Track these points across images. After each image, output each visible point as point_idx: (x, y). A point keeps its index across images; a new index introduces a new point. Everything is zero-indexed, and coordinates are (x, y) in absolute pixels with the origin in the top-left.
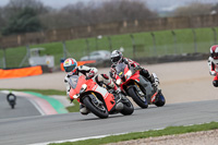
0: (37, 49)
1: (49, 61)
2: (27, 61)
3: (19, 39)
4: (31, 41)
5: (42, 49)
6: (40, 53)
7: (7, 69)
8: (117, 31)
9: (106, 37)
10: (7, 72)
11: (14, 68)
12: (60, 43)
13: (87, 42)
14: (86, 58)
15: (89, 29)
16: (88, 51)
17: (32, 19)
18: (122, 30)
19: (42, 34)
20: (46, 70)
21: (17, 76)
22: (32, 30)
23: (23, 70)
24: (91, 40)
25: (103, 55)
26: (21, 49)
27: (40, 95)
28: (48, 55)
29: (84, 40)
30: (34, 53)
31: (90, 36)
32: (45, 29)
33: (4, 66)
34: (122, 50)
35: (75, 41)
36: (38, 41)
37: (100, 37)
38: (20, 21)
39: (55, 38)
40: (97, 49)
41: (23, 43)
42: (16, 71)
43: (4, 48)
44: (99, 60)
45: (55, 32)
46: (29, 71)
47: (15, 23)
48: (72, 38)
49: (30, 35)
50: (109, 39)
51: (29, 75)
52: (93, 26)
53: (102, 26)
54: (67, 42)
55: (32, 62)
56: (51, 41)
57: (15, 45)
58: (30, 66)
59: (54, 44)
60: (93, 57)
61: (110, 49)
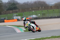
0: (16, 14)
1: (19, 18)
2: (13, 18)
3: (11, 11)
4: (14, 12)
5: (17, 14)
6: (17, 15)
7: (8, 20)
8: (38, 10)
9: (35, 11)
10: (8, 21)
12: (22, 13)
13: (30, 13)
14: (29, 17)
15: (30, 9)
16: (30, 15)
17: (14, 6)
18: (39, 9)
19: (17, 10)
20: (18, 20)
21: (10, 22)
22: (15, 9)
23: (12, 20)
24: (31, 12)
27: (16, 27)
28: (19, 16)
29: (29, 12)
30: (15, 16)
31: (31, 11)
32: (18, 9)
33: (7, 19)
34: (39, 15)
36: (16, 12)
37: (33, 11)
39: (21, 11)
40: (33, 14)
41: (12, 13)
42: (10, 20)
43: (7, 14)
44: (33, 17)
45: (21, 10)
46: (14, 20)
47: (10, 7)
48: (25, 11)
49: (14, 11)
50: (36, 12)
51: (14, 22)
52: (32, 8)
53: (34, 8)
54: (24, 13)
55: (14, 18)
56: (20, 12)
57: (10, 13)
58: (14, 19)
59: (21, 13)
60: (31, 17)
61: (36, 14)
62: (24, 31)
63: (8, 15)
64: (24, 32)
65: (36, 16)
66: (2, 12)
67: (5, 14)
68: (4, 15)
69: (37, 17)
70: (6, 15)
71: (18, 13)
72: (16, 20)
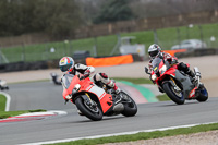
0: (127, 38)
1: (140, 49)
2: (118, 50)
3: (110, 27)
4: (122, 30)
5: (133, 38)
6: (131, 42)
7: (98, 57)
8: (209, 20)
9: (197, 26)
10: (97, 60)
11: (104, 57)
12: (151, 32)
13: (178, 31)
14: (177, 47)
15: (180, 18)
16: (179, 39)
17: (123, 8)
18: (213, 19)
19: (133, 23)
20: (136, 58)
21: (108, 64)
22: (123, 19)
23: (114, 58)
24: (183, 29)
25: (195, 44)
26: (112, 37)
27: (130, 84)
28: (139, 43)
29: (175, 29)
30: (125, 42)
31: (181, 25)
32: (136, 17)
33: (95, 55)
34: (213, 39)
35: (166, 30)
36: (129, 30)
37: (191, 26)
38: (111, 9)
39: (146, 26)
40: (188, 37)
41: (114, 32)
42: (107, 60)
43: (95, 36)
44: (189, 49)
45: (146, 21)
46: (120, 59)
47: (106, 11)
48: (163, 27)
49: (121, 24)
50: (200, 28)
51: (120, 64)
52: (185, 14)
53: (193, 15)
54: (159, 31)
55: (122, 50)
56: (141, 30)
57: (105, 34)
58: (120, 55)
59: (145, 33)
60: (184, 46)
61: (201, 37)
62: (158, 97)
63: (101, 39)
64: (156, 100)
65: (200, 43)
66: (78, 31)
67: (89, 36)
68: (86, 41)
69: (205, 46)
70: (92, 39)
71: (135, 33)
72: (130, 57)
